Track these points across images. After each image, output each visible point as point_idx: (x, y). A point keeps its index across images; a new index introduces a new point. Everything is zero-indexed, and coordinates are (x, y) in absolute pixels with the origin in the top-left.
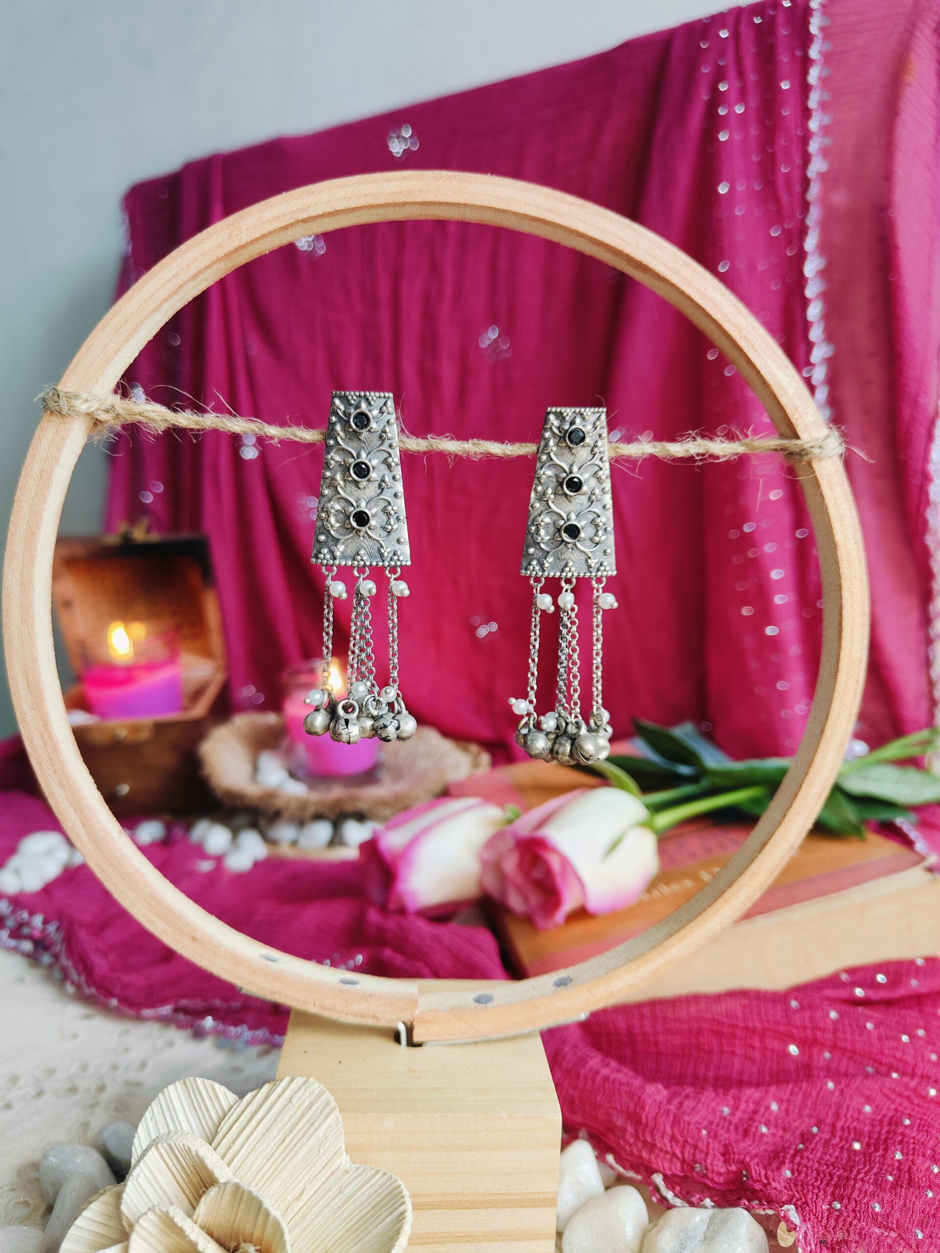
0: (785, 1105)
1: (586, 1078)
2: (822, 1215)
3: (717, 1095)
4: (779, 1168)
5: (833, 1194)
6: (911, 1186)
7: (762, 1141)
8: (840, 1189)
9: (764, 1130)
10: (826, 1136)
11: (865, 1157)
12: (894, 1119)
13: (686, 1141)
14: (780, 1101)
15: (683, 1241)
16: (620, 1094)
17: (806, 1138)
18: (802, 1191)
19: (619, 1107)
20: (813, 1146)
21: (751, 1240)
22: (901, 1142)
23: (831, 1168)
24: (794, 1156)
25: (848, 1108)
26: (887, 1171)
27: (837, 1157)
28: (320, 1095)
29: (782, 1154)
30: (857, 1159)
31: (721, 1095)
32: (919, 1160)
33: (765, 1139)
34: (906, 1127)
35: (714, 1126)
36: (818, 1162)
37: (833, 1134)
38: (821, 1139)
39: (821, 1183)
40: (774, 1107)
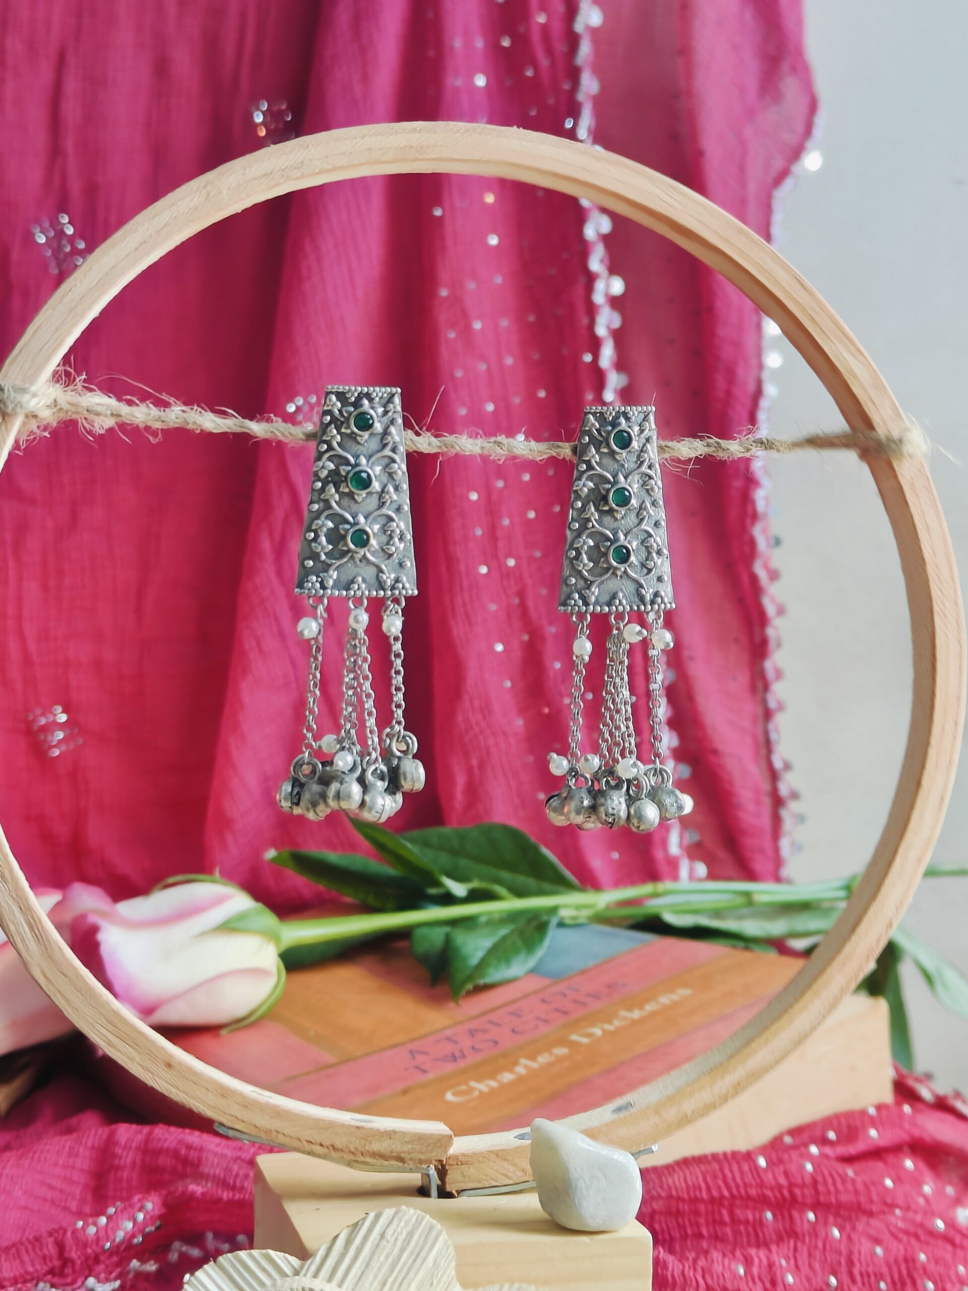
28: (419, 1222)
37: (853, 1281)
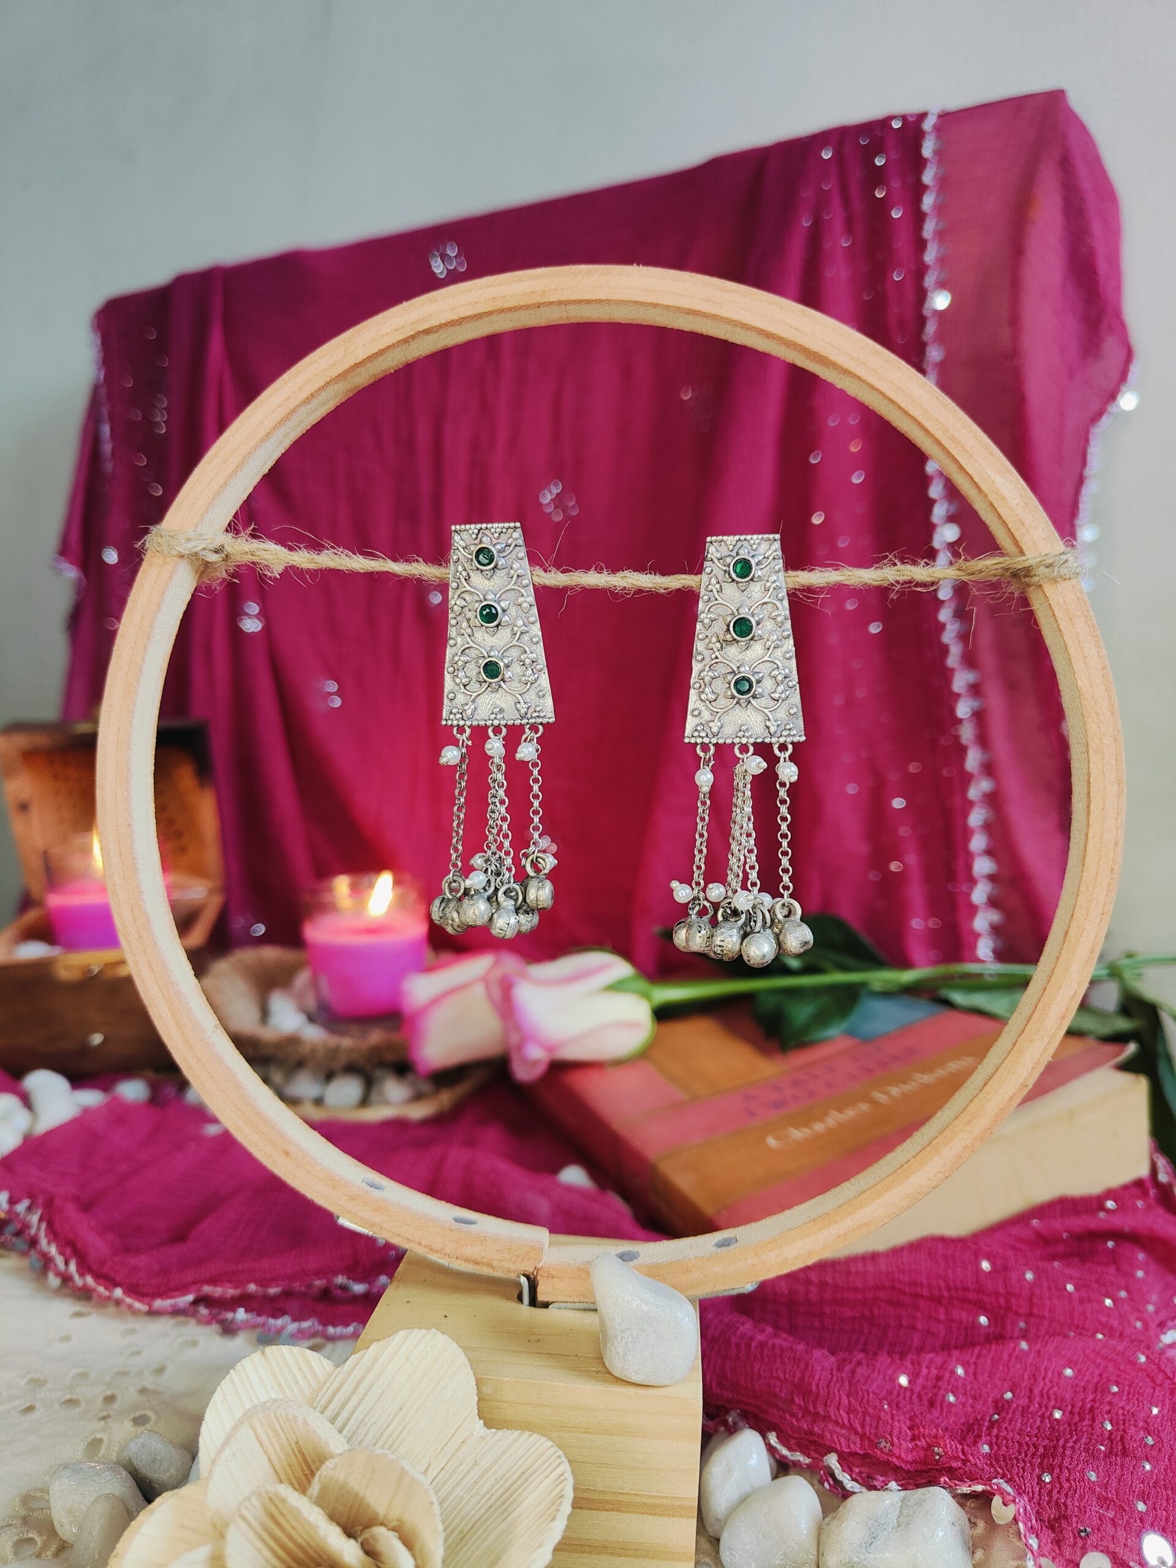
0: (972, 1368)
1: (738, 1345)
2: (1032, 1491)
3: (893, 1362)
4: (975, 1443)
5: (1041, 1465)
6: (1127, 1456)
7: (951, 1412)
8: (1049, 1458)
9: (951, 1398)
10: (1023, 1402)
11: (1069, 1425)
12: (1099, 1385)
13: (865, 1413)
14: (965, 1366)
15: (873, 1530)
16: (782, 1362)
17: (1000, 1406)
18: (1006, 1466)
19: (782, 1376)
20: (1010, 1416)
21: (953, 1524)
22: (1109, 1412)
23: (1035, 1439)
24: (990, 1428)
25: (1046, 1369)
26: (1097, 1441)
27: (1038, 1428)
29: (976, 1428)
30: (1062, 1428)
31: (898, 1362)
32: (1132, 1430)
33: (953, 1410)
34: (1114, 1394)
35: (894, 1396)
36: (1018, 1434)
37: (1031, 1399)
38: (1018, 1405)
39: (1026, 1456)
40: (960, 1371)
